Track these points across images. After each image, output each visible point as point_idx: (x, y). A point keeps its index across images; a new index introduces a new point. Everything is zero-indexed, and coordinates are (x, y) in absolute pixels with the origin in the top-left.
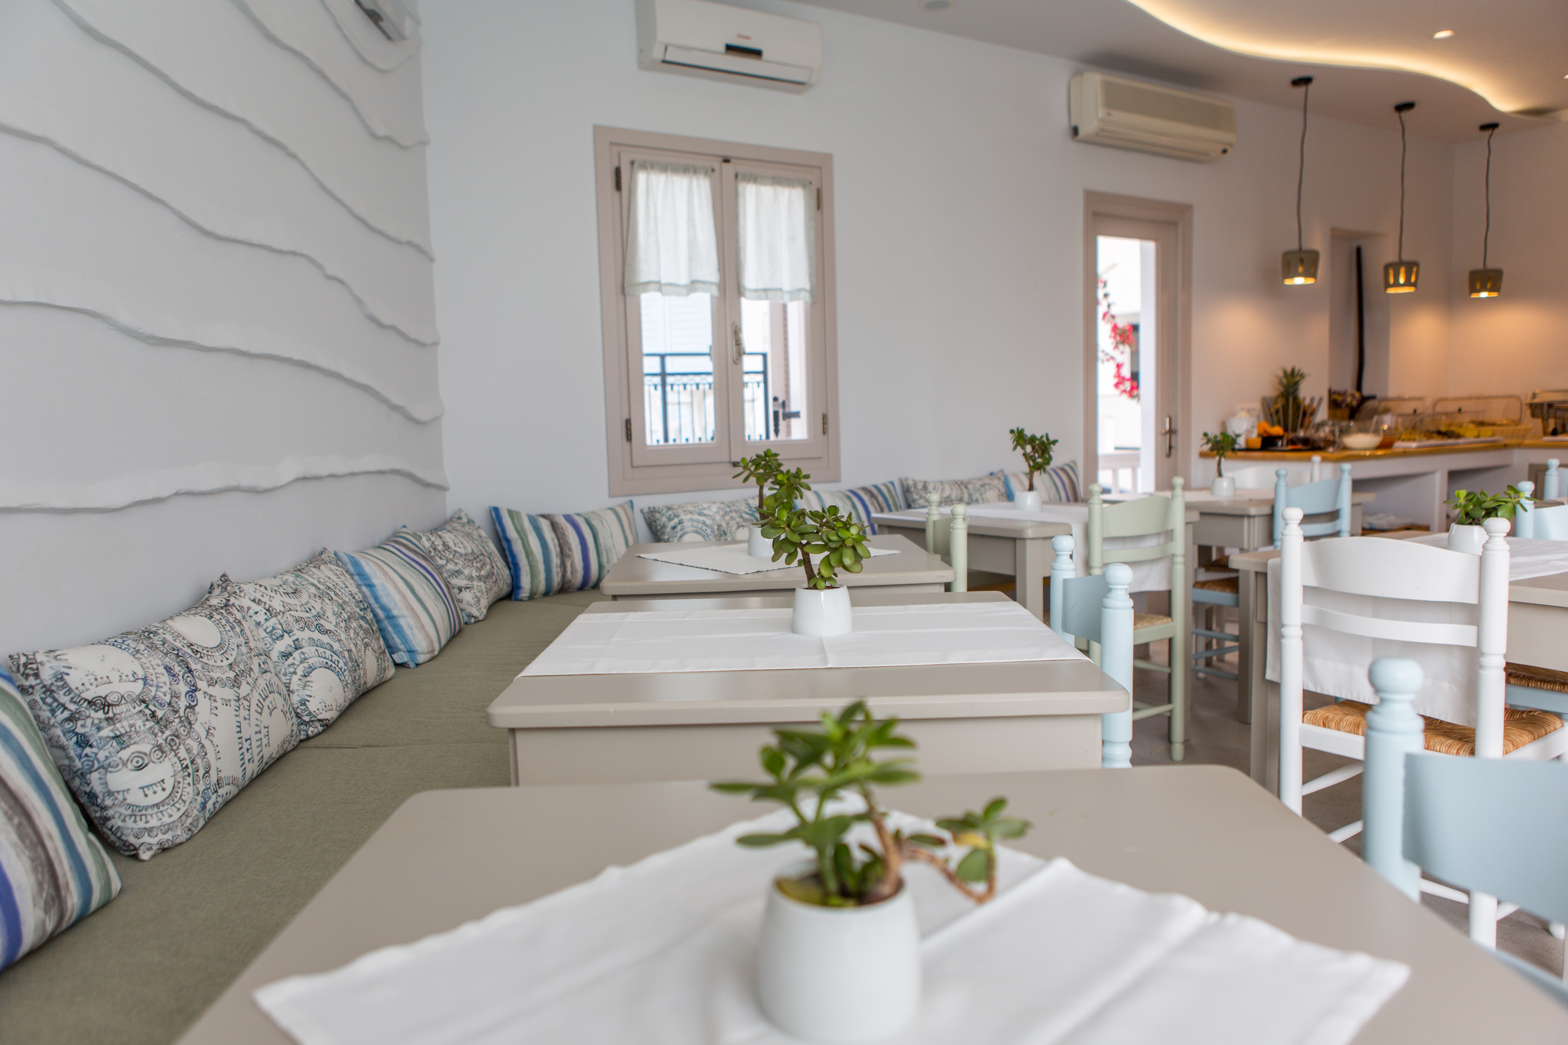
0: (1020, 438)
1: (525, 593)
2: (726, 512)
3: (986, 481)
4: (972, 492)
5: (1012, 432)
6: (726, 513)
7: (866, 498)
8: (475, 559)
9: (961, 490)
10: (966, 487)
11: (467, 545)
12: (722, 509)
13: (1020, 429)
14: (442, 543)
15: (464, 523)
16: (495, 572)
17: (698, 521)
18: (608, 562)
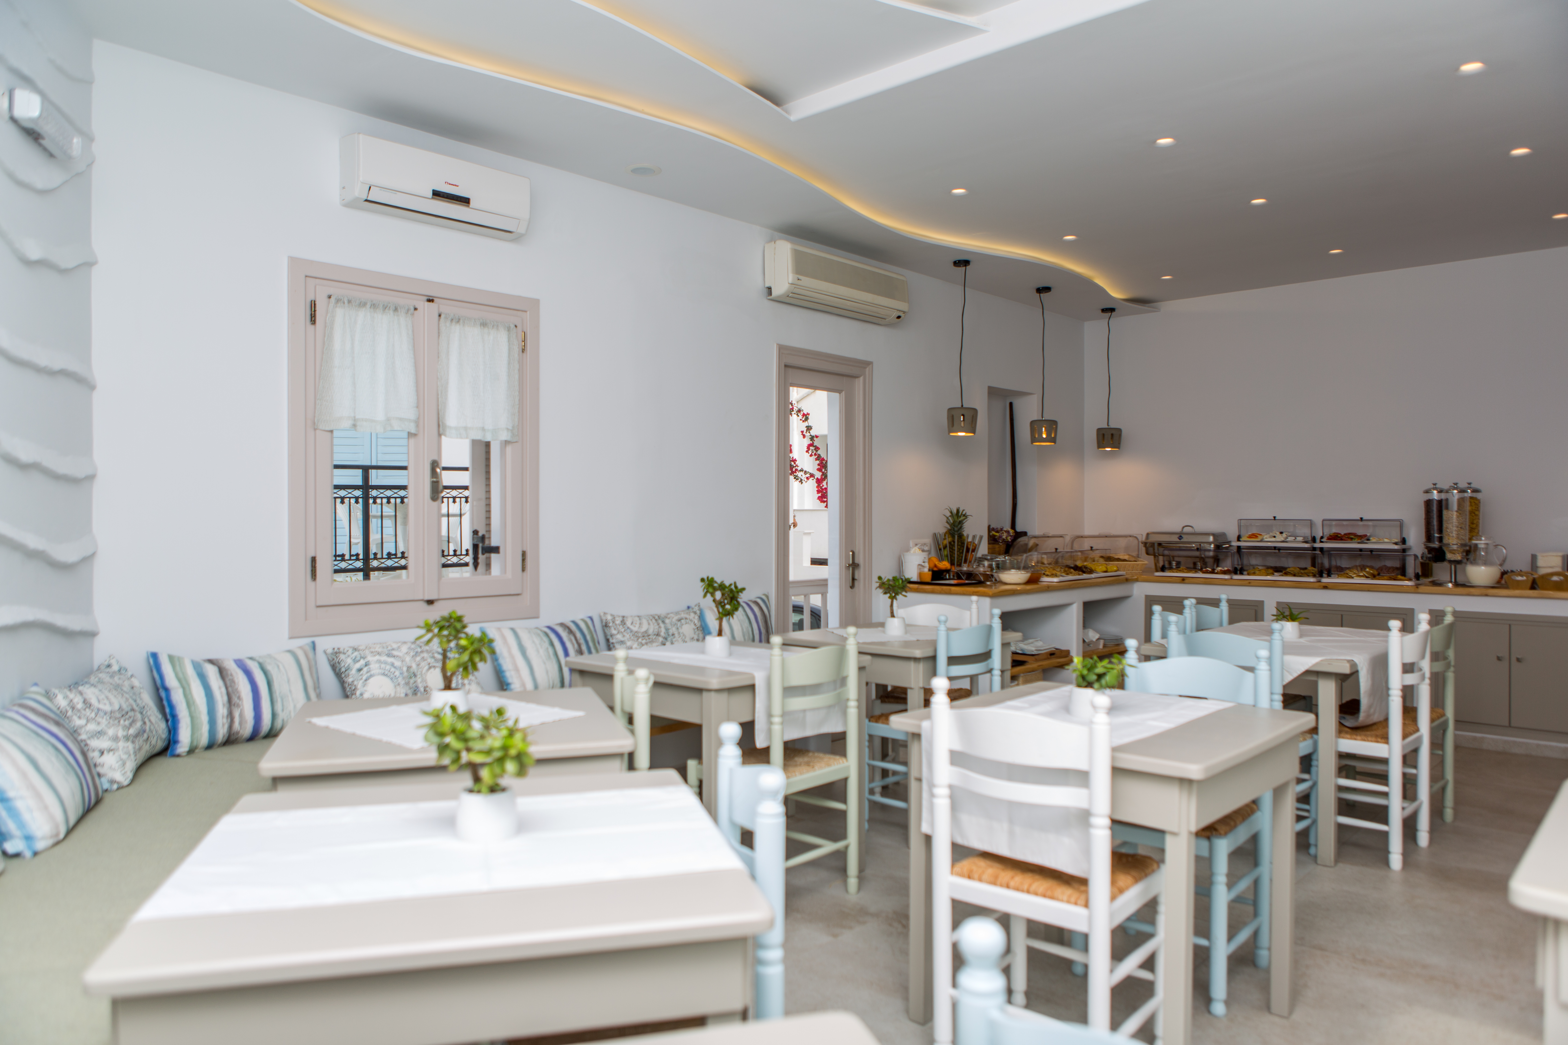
0: (710, 585)
1: (183, 746)
2: (417, 652)
3: (683, 615)
4: (669, 626)
5: (703, 580)
6: (417, 654)
7: (564, 634)
8: (123, 716)
9: (658, 624)
10: (663, 622)
11: (113, 699)
12: (414, 649)
13: (710, 578)
14: (82, 700)
15: (114, 672)
16: (147, 728)
17: (386, 663)
18: (283, 710)
